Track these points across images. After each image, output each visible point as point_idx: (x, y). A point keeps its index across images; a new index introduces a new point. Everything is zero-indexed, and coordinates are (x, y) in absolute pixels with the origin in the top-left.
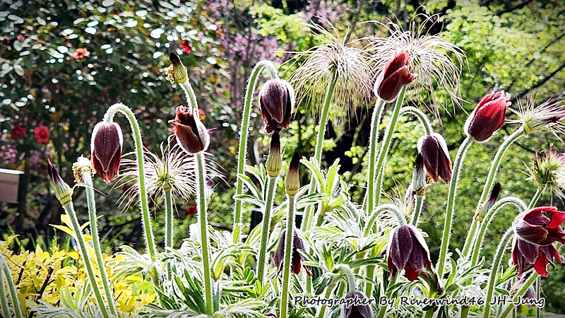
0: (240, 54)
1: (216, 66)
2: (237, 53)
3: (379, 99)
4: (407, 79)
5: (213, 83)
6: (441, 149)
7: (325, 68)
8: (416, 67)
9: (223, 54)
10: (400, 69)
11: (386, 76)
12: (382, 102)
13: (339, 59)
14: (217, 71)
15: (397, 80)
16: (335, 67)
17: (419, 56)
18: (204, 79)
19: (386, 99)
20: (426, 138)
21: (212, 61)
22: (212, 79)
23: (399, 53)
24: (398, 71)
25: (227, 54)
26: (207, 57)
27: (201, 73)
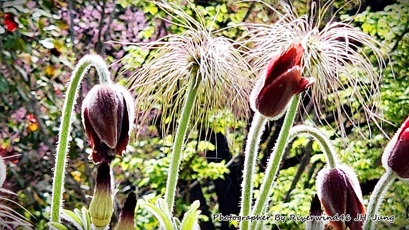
0: (91, 33)
1: (54, 52)
2: (86, 32)
3: (258, 115)
4: (298, 86)
5: (49, 77)
6: (350, 189)
7: (182, 68)
8: (315, 69)
9: (65, 33)
10: (289, 70)
11: (268, 81)
12: (262, 120)
13: (202, 54)
14: (55, 59)
15: (285, 87)
16: (196, 66)
17: (319, 52)
18: (35, 71)
19: (268, 115)
20: (328, 172)
21: (48, 44)
22: (49, 71)
23: (287, 48)
24: (285, 73)
25: (70, 33)
26: (40, 37)
27: (31, 61)
